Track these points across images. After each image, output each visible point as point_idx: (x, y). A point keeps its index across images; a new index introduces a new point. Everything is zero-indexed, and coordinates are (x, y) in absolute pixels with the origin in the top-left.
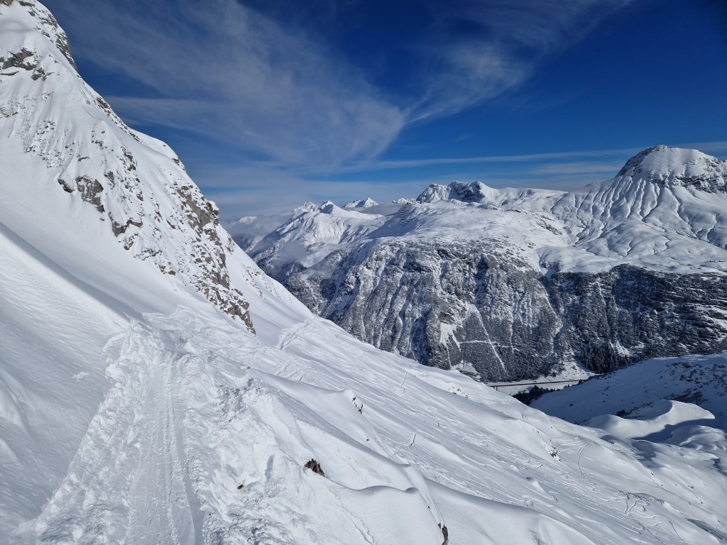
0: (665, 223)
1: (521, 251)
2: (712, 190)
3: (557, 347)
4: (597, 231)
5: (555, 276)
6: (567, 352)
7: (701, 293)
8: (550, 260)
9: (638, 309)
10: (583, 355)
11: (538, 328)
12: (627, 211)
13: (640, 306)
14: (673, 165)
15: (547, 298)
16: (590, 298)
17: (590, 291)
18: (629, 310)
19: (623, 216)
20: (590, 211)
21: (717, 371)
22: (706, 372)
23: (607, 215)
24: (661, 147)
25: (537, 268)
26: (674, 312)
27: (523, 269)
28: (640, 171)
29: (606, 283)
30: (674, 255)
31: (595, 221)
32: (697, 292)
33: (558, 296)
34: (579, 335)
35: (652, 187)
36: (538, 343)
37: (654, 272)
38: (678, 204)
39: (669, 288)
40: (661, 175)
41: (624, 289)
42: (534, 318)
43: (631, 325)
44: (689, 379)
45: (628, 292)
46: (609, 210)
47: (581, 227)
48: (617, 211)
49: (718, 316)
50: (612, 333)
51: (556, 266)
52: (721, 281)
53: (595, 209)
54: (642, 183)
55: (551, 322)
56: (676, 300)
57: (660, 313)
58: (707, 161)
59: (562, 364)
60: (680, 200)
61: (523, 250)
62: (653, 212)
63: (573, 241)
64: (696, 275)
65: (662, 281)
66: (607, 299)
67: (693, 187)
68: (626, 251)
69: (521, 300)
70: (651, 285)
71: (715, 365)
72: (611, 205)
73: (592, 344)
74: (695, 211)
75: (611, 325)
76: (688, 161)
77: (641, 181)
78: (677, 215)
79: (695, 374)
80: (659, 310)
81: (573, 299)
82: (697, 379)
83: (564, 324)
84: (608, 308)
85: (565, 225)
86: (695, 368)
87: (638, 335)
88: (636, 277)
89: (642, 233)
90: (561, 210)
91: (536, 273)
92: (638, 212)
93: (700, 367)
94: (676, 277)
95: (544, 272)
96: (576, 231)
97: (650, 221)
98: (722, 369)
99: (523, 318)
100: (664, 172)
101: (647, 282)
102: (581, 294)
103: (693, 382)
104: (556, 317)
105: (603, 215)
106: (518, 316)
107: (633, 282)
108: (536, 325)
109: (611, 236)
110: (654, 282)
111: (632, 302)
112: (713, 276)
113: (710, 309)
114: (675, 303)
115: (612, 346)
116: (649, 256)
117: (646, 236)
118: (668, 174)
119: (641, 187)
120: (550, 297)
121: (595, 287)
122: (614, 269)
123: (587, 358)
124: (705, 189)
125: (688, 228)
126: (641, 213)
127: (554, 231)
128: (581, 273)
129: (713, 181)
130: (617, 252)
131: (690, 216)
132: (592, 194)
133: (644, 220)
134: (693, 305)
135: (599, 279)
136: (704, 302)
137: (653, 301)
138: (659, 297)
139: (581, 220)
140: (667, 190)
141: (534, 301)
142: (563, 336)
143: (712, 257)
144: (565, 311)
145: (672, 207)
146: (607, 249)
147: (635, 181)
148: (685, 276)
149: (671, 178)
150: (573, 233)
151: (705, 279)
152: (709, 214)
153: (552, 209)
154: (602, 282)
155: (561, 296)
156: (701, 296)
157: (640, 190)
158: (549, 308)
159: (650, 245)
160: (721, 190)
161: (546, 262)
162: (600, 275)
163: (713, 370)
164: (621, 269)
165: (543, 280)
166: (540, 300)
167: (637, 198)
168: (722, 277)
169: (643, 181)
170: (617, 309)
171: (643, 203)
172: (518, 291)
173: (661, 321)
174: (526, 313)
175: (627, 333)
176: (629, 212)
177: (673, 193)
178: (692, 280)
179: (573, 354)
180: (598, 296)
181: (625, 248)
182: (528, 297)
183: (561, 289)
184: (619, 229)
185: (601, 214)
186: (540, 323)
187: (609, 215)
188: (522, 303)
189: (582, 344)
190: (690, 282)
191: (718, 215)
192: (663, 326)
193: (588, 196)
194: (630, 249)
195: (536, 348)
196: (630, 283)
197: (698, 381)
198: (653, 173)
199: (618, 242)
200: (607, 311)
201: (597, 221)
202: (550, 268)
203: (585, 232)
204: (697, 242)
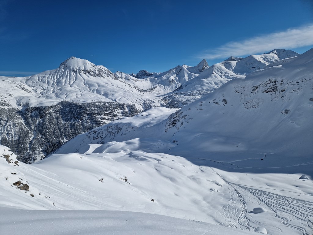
0: (79, 87)
1: (3, 97)
2: (94, 76)
3: (31, 148)
4: (50, 91)
5: (27, 110)
6: (37, 150)
7: (97, 110)
8: (24, 101)
9: (72, 121)
10: (47, 149)
11: (18, 140)
12: (63, 82)
13: (73, 119)
14: (79, 65)
15: (23, 122)
16: (48, 119)
17: (47, 115)
18: (68, 122)
19: (62, 84)
20: (46, 83)
21: (109, 129)
22: (104, 132)
23: (54, 85)
24: (73, 57)
25: (16, 106)
26: (88, 119)
27: (6, 107)
28: (66, 66)
29: (56, 111)
30: (84, 98)
31: (49, 87)
32: (95, 110)
33: (30, 120)
34: (44, 139)
35: (72, 73)
36: (19, 149)
37: (77, 103)
38: (83, 80)
39: (84, 109)
40: (75, 69)
41: (64, 113)
42: (15, 135)
43: (70, 129)
44: (97, 137)
45: (67, 114)
46: (55, 82)
47: (42, 89)
48: (58, 83)
49: (104, 119)
50: (61, 135)
51: (27, 105)
52: (103, 104)
53: (48, 82)
54: (68, 72)
55: (27, 135)
56: (88, 114)
57: (82, 121)
58: (91, 65)
59: (35, 157)
60: (84, 79)
61: (5, 97)
62: (74, 83)
63: (38, 95)
64: (94, 103)
65: (81, 107)
66: (57, 118)
67: (88, 74)
68: (64, 97)
69: (5, 125)
70: (76, 109)
71: (108, 127)
72: (55, 80)
73: (51, 142)
74: (90, 83)
75: (60, 131)
76: (85, 64)
77: (67, 70)
78: (84, 84)
79: (99, 134)
80: (82, 120)
81: (39, 120)
82: (101, 136)
83: (35, 135)
84: (58, 123)
85: (33, 89)
86: (99, 131)
87: (73, 133)
88: (69, 106)
89: (70, 90)
90: (31, 83)
91: (15, 109)
92: (68, 83)
93: (101, 130)
94: (86, 104)
95: (20, 108)
96: (39, 91)
97: (73, 86)
98: (111, 128)
99: (8, 136)
100: (76, 67)
101: (74, 108)
102: (43, 117)
103: (99, 138)
104: (30, 132)
105: (52, 84)
106: (4, 135)
107: (68, 109)
108: (17, 138)
109: (57, 92)
110: (77, 107)
111: (69, 118)
112: (100, 103)
113: (101, 116)
114: (87, 116)
115: (62, 141)
116: (74, 99)
117: (72, 91)
118: (78, 68)
119: (68, 73)
120: (25, 122)
121: (50, 113)
122: (59, 104)
123: (49, 150)
124: (92, 75)
125: (89, 89)
126: (69, 84)
127: (27, 91)
128: (42, 107)
129: (94, 72)
130: (60, 98)
131: (88, 85)
132: (46, 75)
133: (71, 86)
134: (94, 115)
135: (52, 109)
136: (98, 114)
137: (78, 116)
138: (80, 114)
139: (41, 86)
140: (78, 75)
141: (14, 125)
142: (35, 141)
143: (99, 98)
144: (35, 128)
145: (81, 81)
146: (55, 97)
147: (65, 70)
148: (90, 103)
149: (79, 70)
150: (38, 92)
151: (97, 104)
152: (95, 84)
153: (26, 82)
154: (54, 110)
155: (32, 120)
156: (97, 111)
157: (67, 74)
158: (25, 127)
159: (74, 94)
160: (98, 76)
161: (21, 103)
162: (52, 107)
163: (107, 130)
164: (62, 103)
165: (20, 112)
166: (18, 124)
167: (67, 78)
168: (103, 103)
169: (68, 71)
170: (62, 122)
171: (69, 80)
172: (3, 120)
173: (83, 125)
174: (10, 133)
175: (69, 133)
176: (64, 83)
177: (81, 76)
178: (93, 105)
179: (41, 149)
180: (52, 118)
181: (64, 96)
182: (10, 122)
183: (31, 116)
184: (60, 89)
185: (51, 84)
186: (19, 137)
187: (55, 85)
188: (6, 127)
189: (46, 143)
190: (92, 106)
191: (98, 84)
192: (84, 127)
193: (44, 76)
194: (66, 96)
195: (18, 152)
196: (67, 109)
197: (101, 137)
198: (72, 67)
199: (60, 94)
200: (57, 124)
201: (50, 87)
202: (24, 106)
203: (44, 91)
204: (92, 93)
